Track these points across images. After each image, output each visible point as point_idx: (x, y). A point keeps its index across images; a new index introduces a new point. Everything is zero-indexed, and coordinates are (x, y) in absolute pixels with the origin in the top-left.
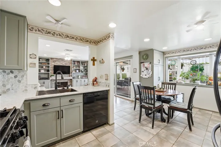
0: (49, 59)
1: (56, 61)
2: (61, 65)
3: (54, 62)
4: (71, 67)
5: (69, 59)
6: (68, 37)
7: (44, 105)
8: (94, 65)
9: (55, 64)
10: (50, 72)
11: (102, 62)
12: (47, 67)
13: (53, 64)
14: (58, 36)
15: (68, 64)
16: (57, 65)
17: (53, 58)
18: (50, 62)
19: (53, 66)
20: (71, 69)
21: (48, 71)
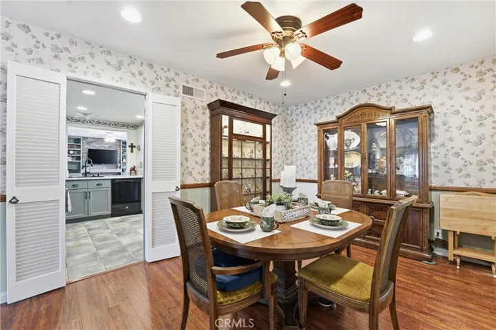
0: (80, 139)
1: (92, 142)
2: (102, 148)
3: (88, 143)
4: (118, 153)
5: (113, 140)
6: (99, 123)
7: (73, 186)
8: (132, 151)
9: (91, 148)
10: (81, 161)
11: (139, 149)
12: (76, 152)
13: (87, 146)
14: (89, 123)
15: (115, 147)
16: (93, 148)
17: (87, 138)
18: (81, 144)
19: (86, 151)
20: (119, 155)
21: (79, 158)
